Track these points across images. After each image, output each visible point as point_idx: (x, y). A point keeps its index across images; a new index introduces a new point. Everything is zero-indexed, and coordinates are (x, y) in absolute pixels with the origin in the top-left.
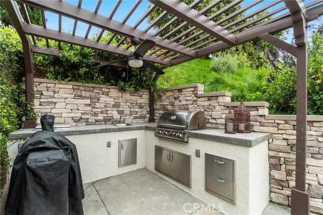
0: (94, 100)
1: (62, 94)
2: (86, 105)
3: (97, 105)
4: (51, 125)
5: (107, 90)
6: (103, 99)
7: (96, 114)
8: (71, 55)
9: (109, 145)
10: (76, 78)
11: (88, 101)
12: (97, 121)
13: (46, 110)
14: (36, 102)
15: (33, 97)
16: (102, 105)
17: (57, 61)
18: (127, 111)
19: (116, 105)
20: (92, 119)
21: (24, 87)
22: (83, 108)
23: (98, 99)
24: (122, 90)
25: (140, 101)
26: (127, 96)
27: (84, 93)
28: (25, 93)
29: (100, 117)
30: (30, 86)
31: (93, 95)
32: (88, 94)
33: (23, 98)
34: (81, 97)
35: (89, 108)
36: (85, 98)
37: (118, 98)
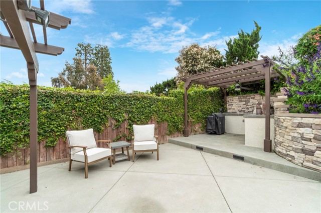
0: (247, 102)
1: (235, 101)
2: (244, 104)
3: (249, 104)
5: (254, 96)
6: (252, 101)
7: (248, 109)
9: (244, 121)
11: (244, 103)
12: (248, 112)
14: (227, 105)
15: (226, 103)
16: (251, 104)
20: (246, 111)
22: (242, 106)
23: (249, 101)
28: (224, 102)
30: (225, 99)
31: (246, 99)
32: (244, 100)
34: (241, 101)
35: (245, 106)
36: (243, 101)
37: (260, 99)
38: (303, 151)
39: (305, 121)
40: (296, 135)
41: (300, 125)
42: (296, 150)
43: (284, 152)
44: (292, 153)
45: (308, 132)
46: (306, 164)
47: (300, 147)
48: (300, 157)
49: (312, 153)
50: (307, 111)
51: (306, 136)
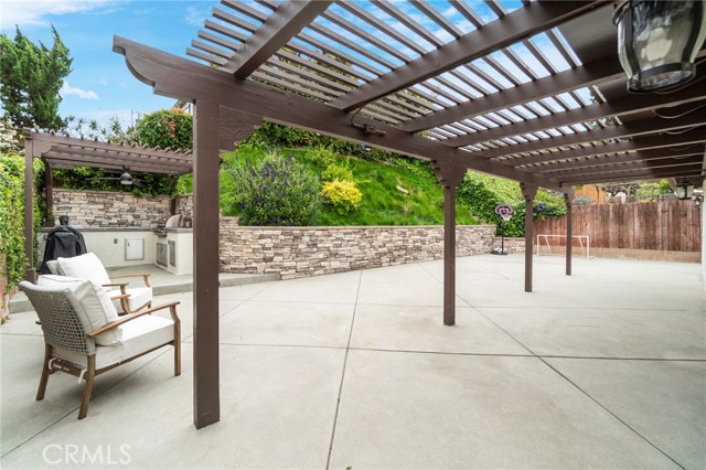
0: (108, 206)
1: (77, 200)
2: (100, 210)
3: (111, 210)
4: (67, 223)
5: (121, 196)
6: (117, 204)
7: (109, 218)
8: (83, 170)
9: (116, 241)
10: (89, 186)
11: (102, 207)
13: (63, 213)
14: (55, 207)
15: (52, 203)
16: (116, 210)
17: (70, 173)
18: (144, 216)
19: (132, 210)
20: (105, 222)
21: (44, 195)
22: (96, 213)
23: (112, 205)
24: (138, 196)
25: (158, 205)
26: (144, 201)
27: (97, 200)
28: (46, 200)
29: (114, 220)
30: (49, 194)
31: (106, 201)
32: (101, 200)
33: (44, 204)
34: (94, 202)
35: (102, 213)
36: (98, 203)
37: (133, 203)
38: (265, 260)
39: (265, 232)
40: (257, 246)
41: (261, 237)
42: (256, 261)
43: (243, 266)
44: (254, 265)
45: (268, 243)
46: (267, 270)
47: (261, 256)
48: (261, 266)
49: (271, 259)
50: (266, 224)
51: (267, 246)
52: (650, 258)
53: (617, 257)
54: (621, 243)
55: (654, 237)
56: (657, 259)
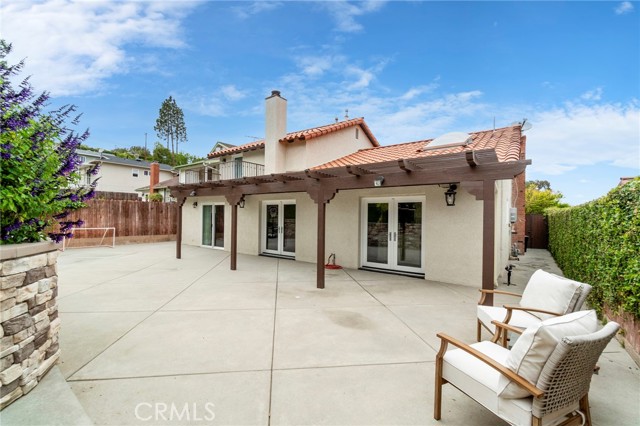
52: (145, 242)
53: (124, 244)
54: (127, 232)
55: (146, 226)
56: (149, 242)
